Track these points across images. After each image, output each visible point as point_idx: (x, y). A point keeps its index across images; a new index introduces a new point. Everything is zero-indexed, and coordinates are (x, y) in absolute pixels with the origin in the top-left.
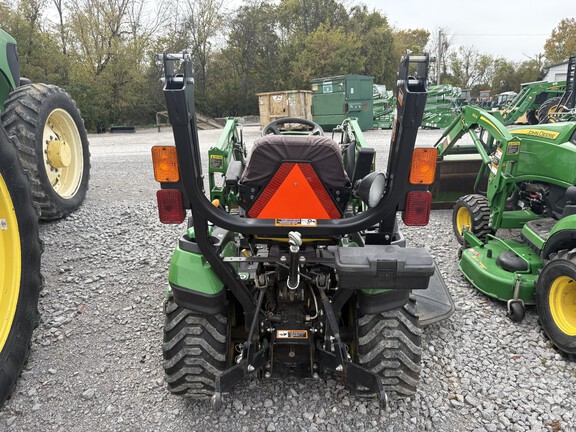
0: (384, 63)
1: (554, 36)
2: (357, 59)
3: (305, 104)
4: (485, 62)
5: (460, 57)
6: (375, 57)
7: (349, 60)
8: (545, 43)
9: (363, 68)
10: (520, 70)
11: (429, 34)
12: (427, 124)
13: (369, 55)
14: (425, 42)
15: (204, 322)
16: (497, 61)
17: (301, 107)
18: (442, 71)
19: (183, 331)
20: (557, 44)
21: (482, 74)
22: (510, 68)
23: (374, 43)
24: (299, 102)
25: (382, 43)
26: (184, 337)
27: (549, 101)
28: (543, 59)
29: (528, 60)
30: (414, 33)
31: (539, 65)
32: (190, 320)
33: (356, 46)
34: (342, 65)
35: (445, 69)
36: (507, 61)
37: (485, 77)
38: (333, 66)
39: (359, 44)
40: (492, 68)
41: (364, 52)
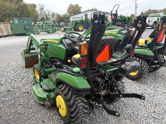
0: (26, 13)
1: (69, 8)
2: (16, 12)
3: (7, 27)
4: (53, 15)
5: (47, 13)
6: (22, 12)
7: (14, 12)
8: (67, 10)
9: (19, 15)
10: (62, 17)
11: (36, 5)
12: (50, 32)
13: (20, 11)
14: (36, 7)
15: (81, 98)
16: (56, 14)
17: (6, 28)
18: (42, 16)
19: (76, 103)
20: (70, 10)
21: (53, 17)
22: (60, 16)
23: (21, 7)
24: (5, 26)
25: (24, 7)
26: (77, 105)
27: (78, 25)
28: (67, 14)
29: (64, 14)
30: (31, 4)
31: (67, 15)
32: (77, 99)
33: (15, 8)
34: (12, 14)
35: (43, 16)
36: (59, 14)
37: (54, 18)
38: (8, 14)
39: (16, 7)
40: (55, 16)
41: (18, 10)
